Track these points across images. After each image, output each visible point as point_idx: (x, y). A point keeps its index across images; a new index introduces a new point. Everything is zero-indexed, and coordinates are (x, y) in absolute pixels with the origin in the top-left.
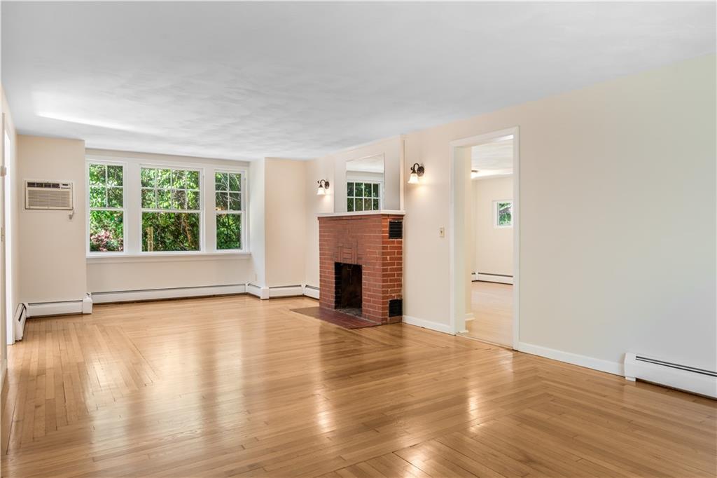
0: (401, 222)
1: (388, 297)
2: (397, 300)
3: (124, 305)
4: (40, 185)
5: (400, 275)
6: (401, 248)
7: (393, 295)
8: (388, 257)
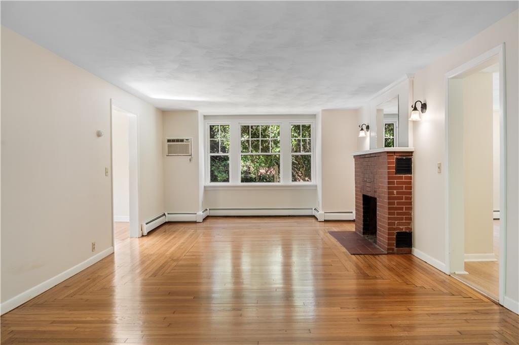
0: (411, 159)
1: (394, 229)
2: (406, 232)
3: (228, 218)
4: (173, 141)
5: (411, 209)
6: (410, 183)
7: (401, 227)
8: (395, 191)
